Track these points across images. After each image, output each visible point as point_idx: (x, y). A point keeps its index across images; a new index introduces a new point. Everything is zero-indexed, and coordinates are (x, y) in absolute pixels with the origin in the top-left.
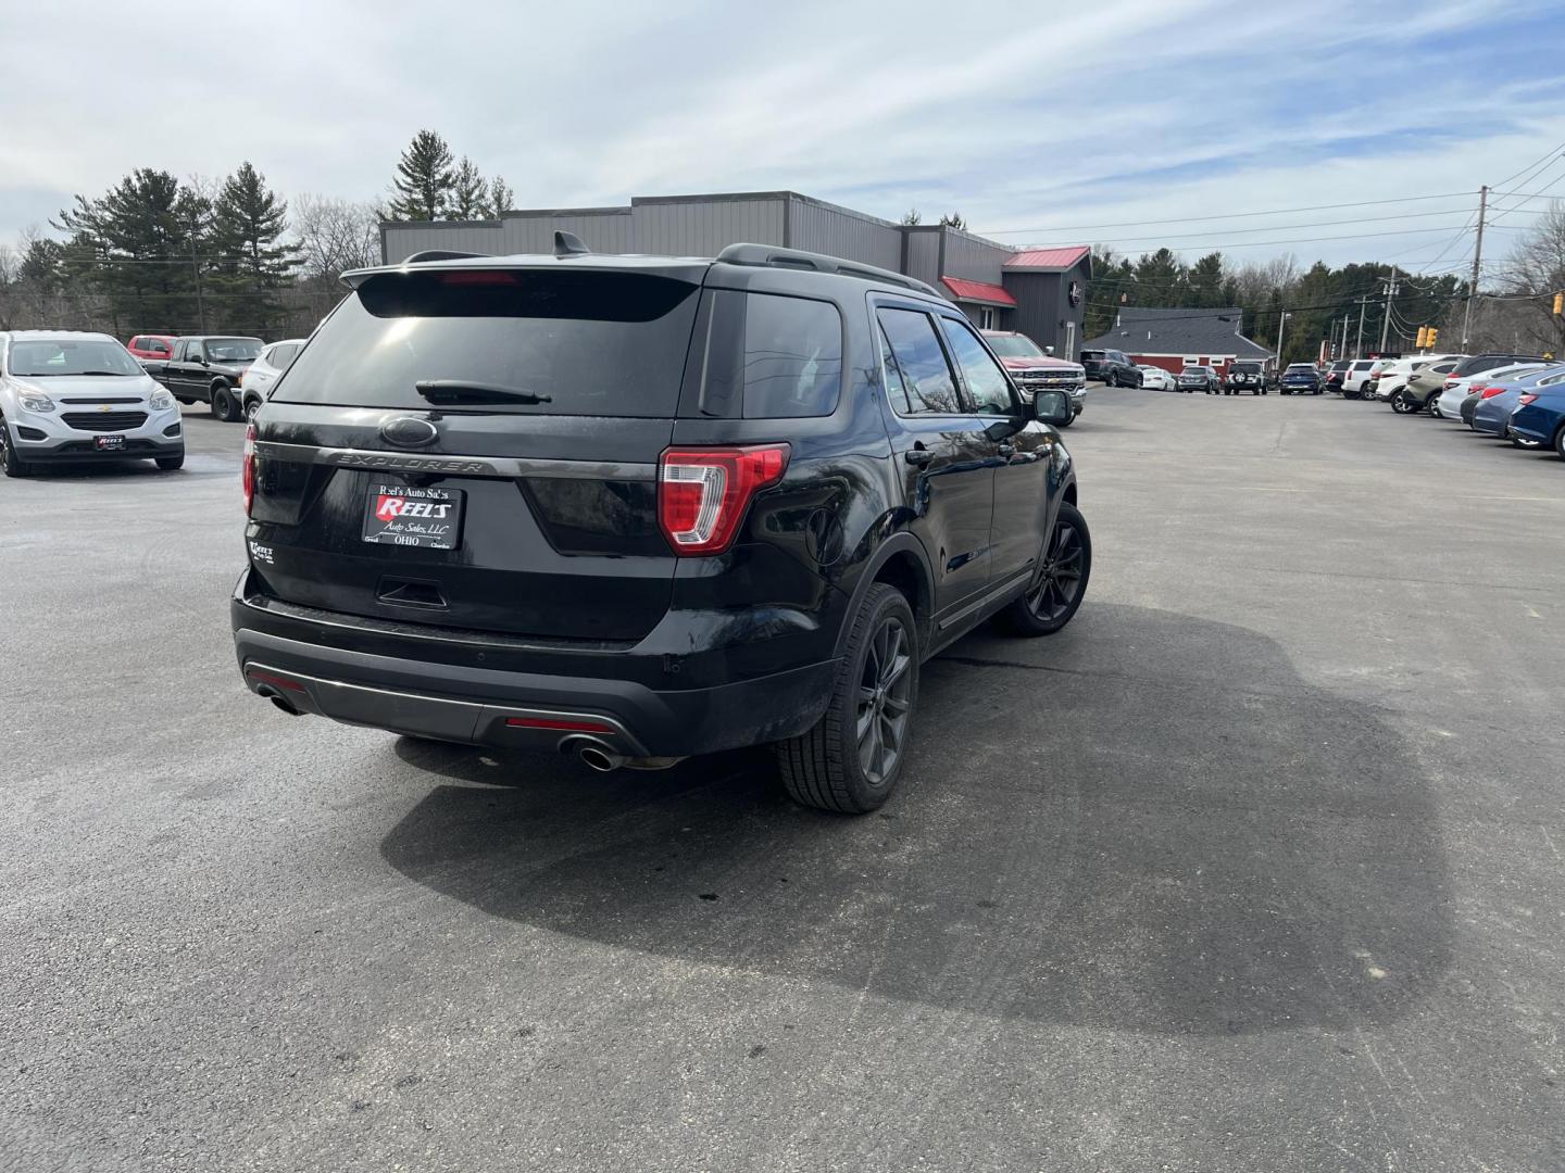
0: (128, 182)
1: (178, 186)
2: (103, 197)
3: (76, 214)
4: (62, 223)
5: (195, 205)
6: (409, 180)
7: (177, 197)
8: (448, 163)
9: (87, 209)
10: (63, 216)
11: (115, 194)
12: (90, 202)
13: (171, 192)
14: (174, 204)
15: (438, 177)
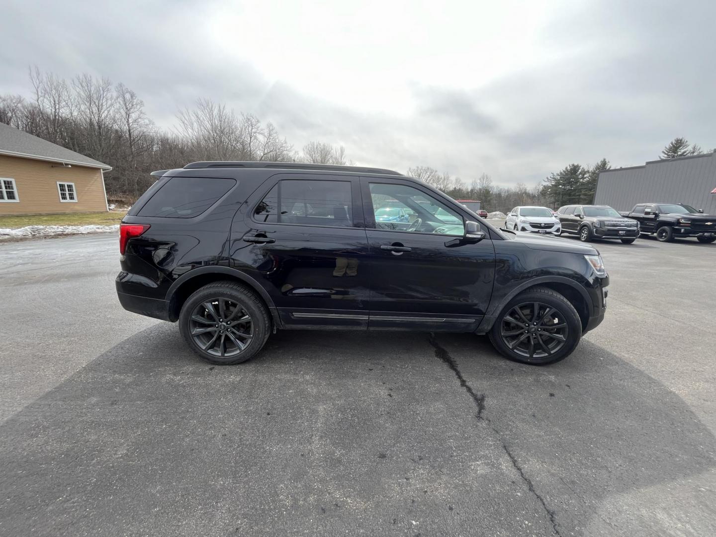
0: (566, 168)
1: (581, 168)
2: (559, 173)
3: (551, 177)
4: (546, 180)
5: (584, 173)
6: (666, 156)
7: (580, 171)
8: (686, 148)
9: (554, 176)
10: (547, 178)
11: (562, 171)
12: (555, 174)
13: (579, 169)
14: (578, 173)
15: (679, 153)
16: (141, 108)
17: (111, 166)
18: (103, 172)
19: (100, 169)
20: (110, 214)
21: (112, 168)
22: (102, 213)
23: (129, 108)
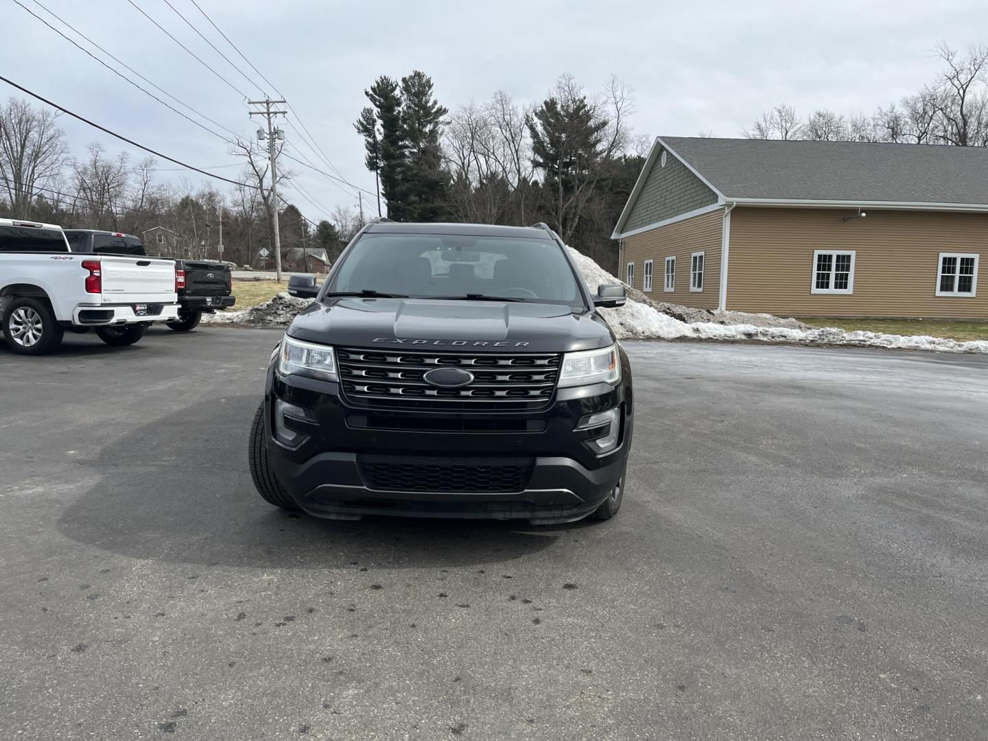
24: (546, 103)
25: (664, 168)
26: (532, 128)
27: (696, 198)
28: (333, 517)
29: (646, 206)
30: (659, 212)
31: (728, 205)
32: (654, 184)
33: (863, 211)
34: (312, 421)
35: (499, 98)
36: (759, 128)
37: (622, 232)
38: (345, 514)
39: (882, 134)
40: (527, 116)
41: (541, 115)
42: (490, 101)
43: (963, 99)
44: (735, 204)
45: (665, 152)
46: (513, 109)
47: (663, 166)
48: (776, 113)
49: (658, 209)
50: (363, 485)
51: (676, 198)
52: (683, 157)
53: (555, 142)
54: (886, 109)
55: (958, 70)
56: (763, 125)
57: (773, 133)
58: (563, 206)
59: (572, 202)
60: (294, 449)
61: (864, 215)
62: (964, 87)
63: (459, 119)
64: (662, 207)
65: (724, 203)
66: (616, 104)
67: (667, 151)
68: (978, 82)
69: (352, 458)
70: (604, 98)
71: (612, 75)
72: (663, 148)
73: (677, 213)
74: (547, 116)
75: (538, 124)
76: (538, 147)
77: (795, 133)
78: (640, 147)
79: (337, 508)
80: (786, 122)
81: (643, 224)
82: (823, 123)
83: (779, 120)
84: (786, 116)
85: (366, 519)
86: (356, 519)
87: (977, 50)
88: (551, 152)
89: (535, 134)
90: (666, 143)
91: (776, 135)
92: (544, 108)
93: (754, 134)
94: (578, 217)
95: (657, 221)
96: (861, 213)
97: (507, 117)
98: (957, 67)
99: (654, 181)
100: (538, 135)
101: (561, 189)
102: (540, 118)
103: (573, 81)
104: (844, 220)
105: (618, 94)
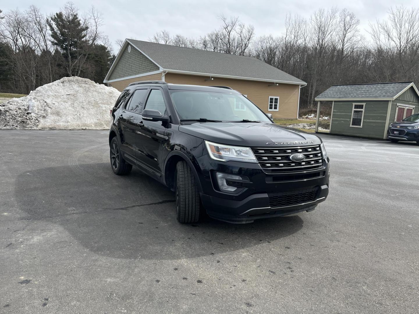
16: (357, 27)
17: (306, 83)
18: (301, 87)
19: (299, 85)
20: (299, 120)
21: (307, 83)
22: (292, 120)
23: (347, 29)
24: (57, 14)
25: (130, 53)
26: (51, 26)
27: (148, 68)
28: (244, 223)
29: (122, 69)
30: (129, 72)
31: (165, 72)
32: (125, 60)
33: (212, 77)
34: (248, 181)
35: (33, 9)
36: (156, 39)
37: (109, 80)
38: (249, 220)
39: (200, 46)
40: (47, 19)
41: (54, 20)
42: (29, 10)
43: (229, 36)
44: (167, 71)
45: (130, 46)
46: (41, 15)
47: (129, 52)
48: (162, 33)
49: (128, 71)
50: (269, 207)
51: (137, 67)
52: (140, 49)
53: (62, 34)
54: (203, 37)
55: (228, 26)
56: (157, 38)
57: (161, 41)
58: (72, 65)
59: (76, 64)
60: (237, 195)
61: (213, 79)
62: (229, 32)
63: (10, 16)
64: (130, 70)
65: (163, 71)
66: (95, 19)
67: (131, 45)
68: (234, 31)
69: (266, 195)
70: (89, 16)
71: (92, 6)
72: (128, 44)
73: (138, 73)
74: (58, 20)
75: (54, 24)
76: (54, 35)
77: (169, 43)
78: (104, 41)
79: (247, 218)
80: (166, 37)
81: (120, 77)
82: (179, 39)
83: (163, 36)
84: (166, 35)
85: (256, 221)
86: (253, 221)
87: (233, 19)
88: (61, 38)
89: (52, 29)
90: (131, 42)
91: (162, 42)
92: (56, 16)
93: (153, 41)
94: (80, 71)
95: (128, 76)
96: (212, 78)
97: (38, 19)
98: (227, 24)
99: (125, 58)
100: (54, 29)
101: (70, 57)
102: (54, 21)
103: (73, 6)
104: (205, 81)
105: (95, 15)
